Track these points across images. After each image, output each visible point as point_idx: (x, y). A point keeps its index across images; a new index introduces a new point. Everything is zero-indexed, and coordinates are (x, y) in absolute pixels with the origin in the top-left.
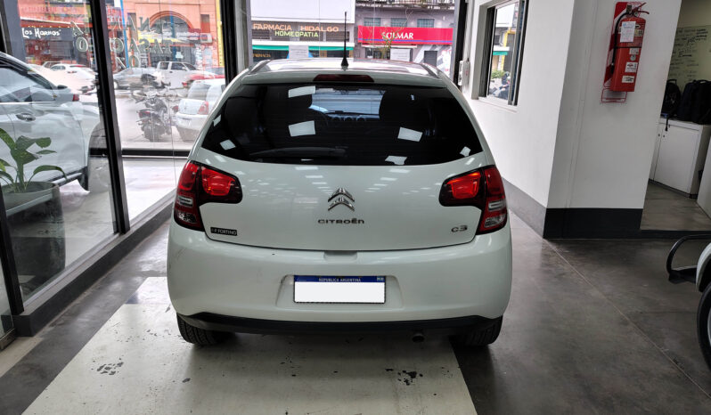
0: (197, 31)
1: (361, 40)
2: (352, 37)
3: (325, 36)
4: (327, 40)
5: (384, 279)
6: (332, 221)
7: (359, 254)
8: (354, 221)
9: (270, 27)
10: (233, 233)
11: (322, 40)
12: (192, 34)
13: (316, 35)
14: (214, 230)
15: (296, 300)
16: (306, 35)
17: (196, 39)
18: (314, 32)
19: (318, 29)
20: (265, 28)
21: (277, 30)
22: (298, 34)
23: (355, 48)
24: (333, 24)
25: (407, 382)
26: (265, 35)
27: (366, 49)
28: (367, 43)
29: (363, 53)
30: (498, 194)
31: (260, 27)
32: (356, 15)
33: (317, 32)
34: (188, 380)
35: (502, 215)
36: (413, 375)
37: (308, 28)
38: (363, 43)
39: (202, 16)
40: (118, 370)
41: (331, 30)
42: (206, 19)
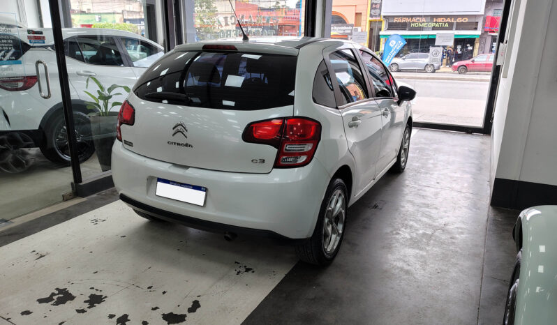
0: (352, 26)
1: (488, 28)
2: (480, 26)
3: (455, 26)
4: (456, 29)
5: (206, 190)
6: (175, 143)
7: (190, 169)
8: (186, 145)
9: (407, 20)
10: (130, 144)
11: (452, 29)
12: (347, 28)
13: (447, 25)
14: (126, 142)
15: (157, 194)
16: (437, 25)
17: (349, 31)
18: (445, 23)
19: (449, 20)
20: (403, 21)
21: (413, 22)
22: (432, 25)
23: (481, 36)
24: (463, 16)
25: (238, 273)
26: (403, 26)
27: (492, 36)
28: (494, 32)
29: (489, 40)
30: (302, 140)
31: (399, 20)
32: (486, 7)
33: (448, 22)
34: (124, 236)
35: (302, 157)
36: (248, 270)
37: (439, 20)
38: (490, 32)
39: (356, 14)
40: (100, 223)
41: (461, 21)
42: (359, 16)
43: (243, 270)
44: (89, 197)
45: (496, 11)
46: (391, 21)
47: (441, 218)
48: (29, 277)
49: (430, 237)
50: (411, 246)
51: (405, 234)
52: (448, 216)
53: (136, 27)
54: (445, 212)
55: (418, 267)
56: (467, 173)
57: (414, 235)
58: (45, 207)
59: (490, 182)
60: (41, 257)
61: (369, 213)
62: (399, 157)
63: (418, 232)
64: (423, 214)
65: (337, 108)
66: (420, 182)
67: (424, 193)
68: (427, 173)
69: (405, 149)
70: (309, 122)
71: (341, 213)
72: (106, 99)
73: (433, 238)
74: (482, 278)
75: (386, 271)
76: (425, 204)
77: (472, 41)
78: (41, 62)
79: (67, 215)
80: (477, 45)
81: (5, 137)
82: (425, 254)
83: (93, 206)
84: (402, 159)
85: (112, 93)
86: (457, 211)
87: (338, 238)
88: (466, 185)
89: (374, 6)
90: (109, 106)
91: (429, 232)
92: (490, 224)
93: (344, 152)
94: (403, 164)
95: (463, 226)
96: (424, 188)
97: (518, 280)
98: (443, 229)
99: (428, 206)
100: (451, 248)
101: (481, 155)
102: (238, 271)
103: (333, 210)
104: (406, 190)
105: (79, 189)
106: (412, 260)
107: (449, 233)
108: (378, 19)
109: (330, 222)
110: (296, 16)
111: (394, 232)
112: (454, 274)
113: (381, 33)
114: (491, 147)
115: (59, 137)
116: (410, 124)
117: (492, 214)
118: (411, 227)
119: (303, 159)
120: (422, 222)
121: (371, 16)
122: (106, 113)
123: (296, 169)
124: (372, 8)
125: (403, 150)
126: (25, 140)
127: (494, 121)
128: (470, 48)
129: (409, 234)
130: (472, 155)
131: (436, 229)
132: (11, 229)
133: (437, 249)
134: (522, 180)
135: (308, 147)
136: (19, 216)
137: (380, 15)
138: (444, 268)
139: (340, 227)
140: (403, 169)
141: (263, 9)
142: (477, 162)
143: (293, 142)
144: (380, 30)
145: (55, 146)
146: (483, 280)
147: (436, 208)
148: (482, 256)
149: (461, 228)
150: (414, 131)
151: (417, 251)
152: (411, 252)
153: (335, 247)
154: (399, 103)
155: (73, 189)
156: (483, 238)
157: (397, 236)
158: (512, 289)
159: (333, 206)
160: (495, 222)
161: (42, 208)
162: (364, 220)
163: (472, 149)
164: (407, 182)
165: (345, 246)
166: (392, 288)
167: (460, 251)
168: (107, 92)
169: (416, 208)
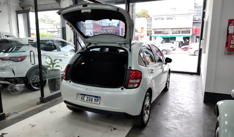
0: (140, 32)
2: (191, 32)
3: (181, 32)
4: (182, 33)
5: (100, 98)
9: (162, 30)
12: (138, 33)
13: (178, 32)
16: (174, 32)
17: (139, 35)
18: (177, 31)
19: (178, 30)
20: (160, 31)
21: (164, 31)
22: (172, 32)
23: (192, 36)
24: (184, 28)
25: (111, 130)
26: (160, 33)
27: (196, 36)
28: (197, 34)
29: (195, 37)
30: (136, 78)
31: (159, 30)
32: (193, 25)
33: (178, 31)
34: (64, 118)
35: (136, 84)
36: (115, 129)
37: (175, 30)
38: (195, 34)
39: (142, 28)
40: (53, 113)
41: (183, 30)
42: (143, 29)
43: (113, 129)
44: (47, 103)
45: (197, 26)
46: (155, 31)
47: (186, 108)
48: (31, 134)
49: (182, 115)
50: (176, 119)
51: (173, 114)
52: (188, 107)
53: (53, 34)
54: (187, 106)
55: (179, 126)
56: (193, 90)
57: (177, 115)
58: (30, 107)
59: (202, 93)
60: (33, 126)
61: (157, 106)
62: (166, 84)
63: (177, 114)
64: (178, 107)
65: (146, 66)
66: (175, 94)
67: (177, 99)
68: (177, 91)
69: (168, 81)
70: (137, 72)
71: (149, 106)
72: (53, 64)
73: (184, 116)
74: (204, 130)
75: (168, 129)
76: (178, 103)
77: (188, 38)
78: (32, 51)
79: (40, 110)
80: (190, 40)
81: (13, 80)
82: (181, 121)
83: (49, 106)
84: (168, 85)
85: (55, 62)
86: (191, 105)
87: (148, 116)
88: (193, 95)
89: (148, 25)
90: (54, 67)
91: (182, 113)
92: (204, 110)
93: (149, 82)
94: (168, 87)
95: (194, 111)
96: (177, 97)
97: (219, 128)
98: (187, 112)
99: (179, 103)
100: (191, 119)
101: (197, 83)
102: (111, 129)
103: (146, 104)
104: (170, 98)
105: (43, 100)
106: (177, 124)
107: (189, 113)
108: (150, 30)
109: (145, 109)
110: (118, 29)
111: (168, 114)
112: (193, 129)
113: (152, 35)
114: (201, 80)
115: (33, 79)
116: (170, 72)
117: (204, 106)
118: (175, 112)
119: (136, 85)
120: (178, 110)
121: (148, 29)
122: (53, 69)
123: (134, 89)
124: (148, 26)
125: (168, 82)
126: (20, 81)
127: (201, 69)
128: (188, 41)
129: (174, 114)
130: (194, 83)
131: (184, 112)
132: (18, 116)
133: (186, 120)
134: (215, 92)
135: (138, 81)
136: (21, 111)
137: (151, 28)
138: (189, 126)
139: (148, 111)
140: (168, 89)
141: (104, 27)
142: (196, 86)
143: (132, 79)
144: (151, 34)
145: (31, 83)
146: (205, 131)
147: (183, 104)
148: (203, 122)
149: (193, 112)
150: (171, 74)
151: (178, 121)
152: (176, 121)
153: (147, 120)
154: (166, 64)
155: (40, 100)
156: (202, 115)
157: (170, 115)
158: (216, 131)
159: (146, 103)
160: (206, 109)
161: (29, 108)
162: (156, 109)
163: (194, 81)
164: (170, 94)
165: (150, 119)
166: (171, 135)
167: (194, 120)
168: (53, 62)
169: (175, 104)
